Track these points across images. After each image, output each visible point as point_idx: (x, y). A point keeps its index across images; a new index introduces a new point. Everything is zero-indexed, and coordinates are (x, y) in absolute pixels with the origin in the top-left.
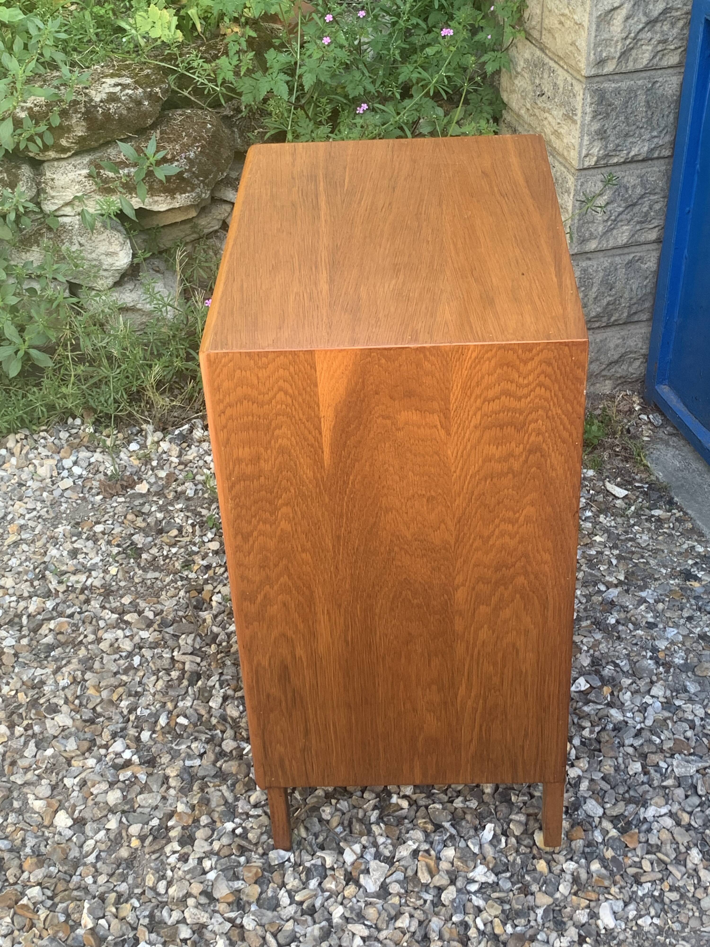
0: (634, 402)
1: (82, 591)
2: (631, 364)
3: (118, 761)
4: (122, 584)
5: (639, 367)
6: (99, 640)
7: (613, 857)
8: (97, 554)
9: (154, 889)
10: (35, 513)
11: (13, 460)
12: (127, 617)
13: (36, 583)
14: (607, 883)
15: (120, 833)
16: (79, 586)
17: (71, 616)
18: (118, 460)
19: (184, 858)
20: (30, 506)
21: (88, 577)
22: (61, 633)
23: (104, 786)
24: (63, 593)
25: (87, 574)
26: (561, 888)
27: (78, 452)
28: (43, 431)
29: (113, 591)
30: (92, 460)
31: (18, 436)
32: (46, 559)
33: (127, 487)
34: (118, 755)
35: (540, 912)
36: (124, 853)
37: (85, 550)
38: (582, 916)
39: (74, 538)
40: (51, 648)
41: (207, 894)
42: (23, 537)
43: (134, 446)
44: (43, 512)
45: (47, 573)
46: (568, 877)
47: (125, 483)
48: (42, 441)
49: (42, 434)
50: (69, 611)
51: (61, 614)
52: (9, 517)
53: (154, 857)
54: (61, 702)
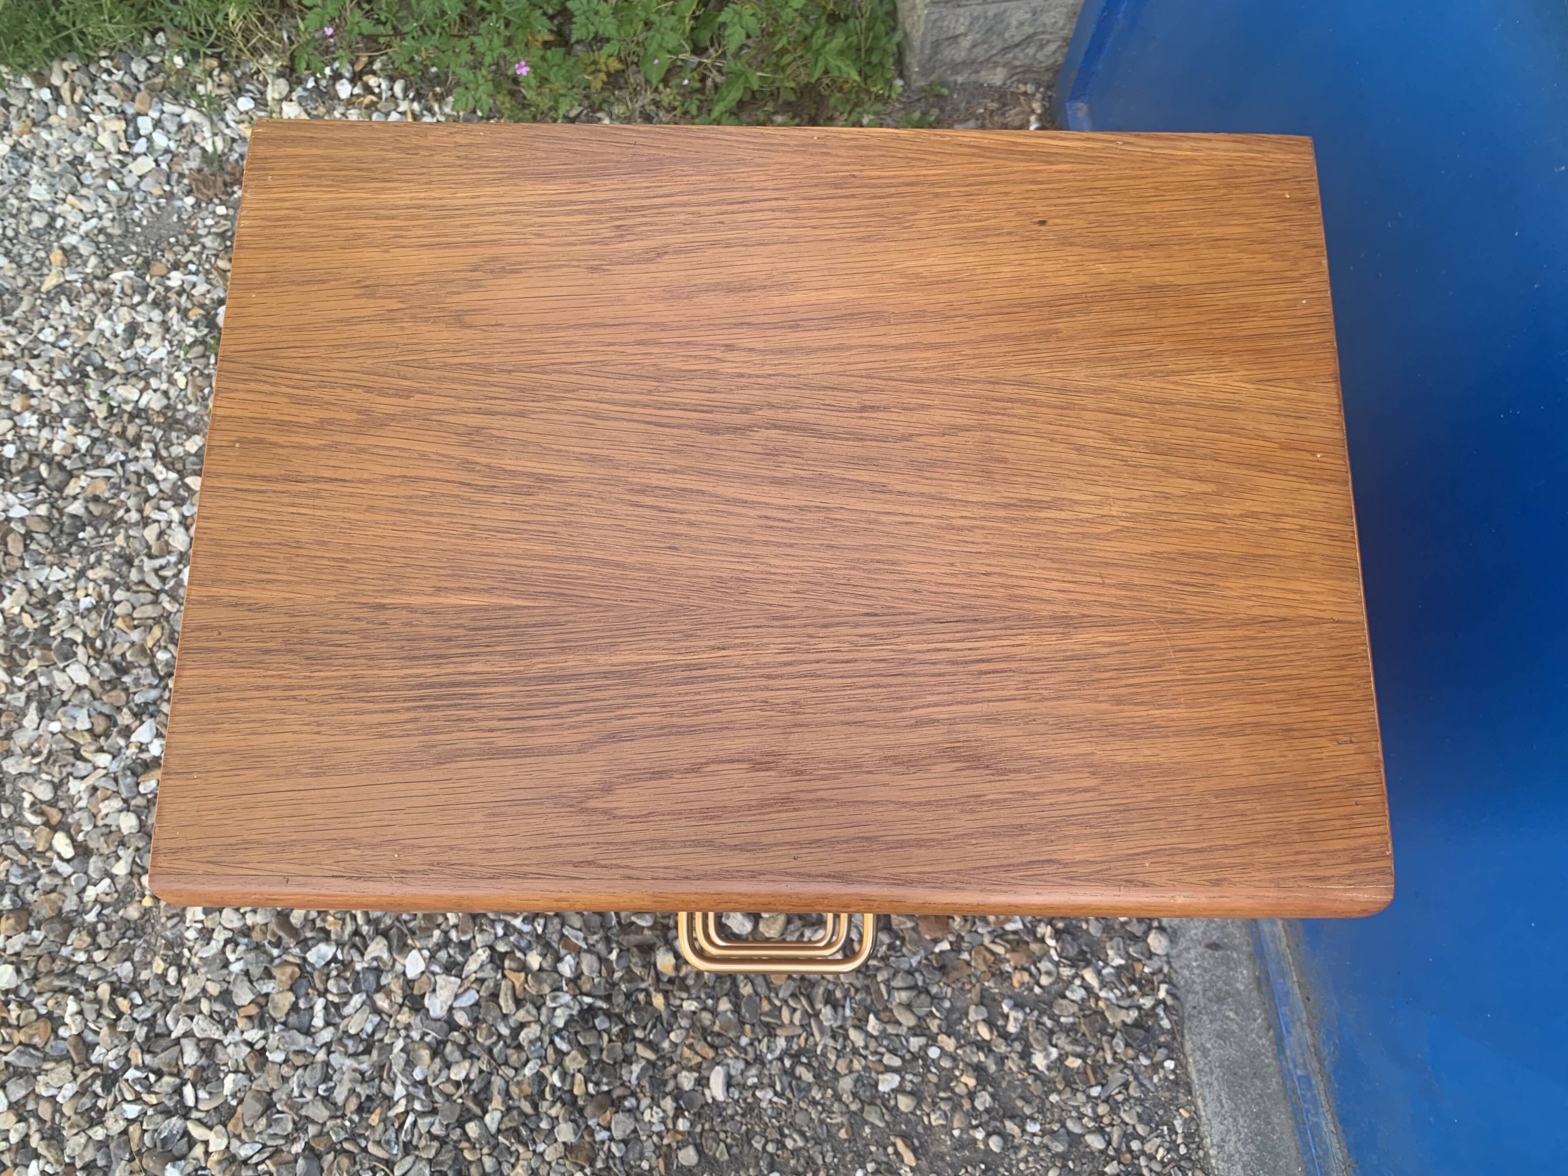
0: (1033, 111)
1: (132, 417)
2: (1041, 47)
3: (144, 756)
4: (192, 408)
5: (1054, 53)
6: (145, 522)
7: (750, 996)
8: (164, 339)
9: (162, 977)
10: (94, 222)
11: (62, 111)
12: (189, 480)
13: (71, 389)
14: (731, 1035)
15: (130, 882)
16: (128, 408)
17: (112, 466)
18: (222, 126)
19: (206, 935)
20: (87, 207)
21: (142, 392)
22: (96, 499)
23: (117, 804)
24: (105, 418)
25: (142, 384)
26: (672, 1036)
27: (162, 101)
28: (104, 58)
29: (177, 422)
30: (186, 119)
31: (66, 66)
32: (91, 339)
33: (232, 185)
34: (142, 748)
35: (636, 1068)
36: (133, 912)
37: (147, 329)
38: (687, 1081)
39: (137, 299)
40: (79, 523)
41: (225, 997)
42: (68, 278)
43: (245, 103)
44: (106, 223)
45: (89, 369)
46: (684, 1023)
47: (228, 178)
48: (105, 76)
49: (103, 63)
50: (109, 459)
51: (98, 463)
52: (59, 223)
53: (170, 924)
54: (79, 639)
